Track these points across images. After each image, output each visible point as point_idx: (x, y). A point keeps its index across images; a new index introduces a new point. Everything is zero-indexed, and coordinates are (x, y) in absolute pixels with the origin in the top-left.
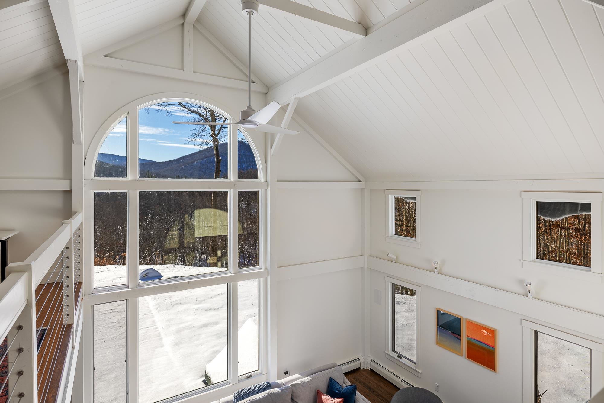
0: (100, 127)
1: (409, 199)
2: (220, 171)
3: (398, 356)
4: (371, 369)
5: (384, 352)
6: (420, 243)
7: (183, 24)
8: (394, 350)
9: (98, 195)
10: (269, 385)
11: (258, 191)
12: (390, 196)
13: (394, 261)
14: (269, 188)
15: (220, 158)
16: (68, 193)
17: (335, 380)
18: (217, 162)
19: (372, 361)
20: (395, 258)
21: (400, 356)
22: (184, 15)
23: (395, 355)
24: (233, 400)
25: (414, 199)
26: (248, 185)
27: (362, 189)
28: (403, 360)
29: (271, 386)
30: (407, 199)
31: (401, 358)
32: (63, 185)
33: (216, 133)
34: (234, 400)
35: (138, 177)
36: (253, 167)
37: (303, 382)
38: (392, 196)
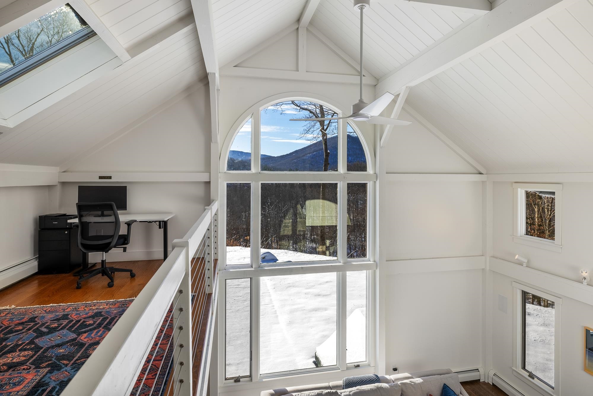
0: (231, 127)
1: (545, 194)
2: (329, 164)
3: (529, 376)
4: (493, 383)
5: (511, 367)
6: (561, 246)
7: (298, 29)
8: (524, 367)
9: (229, 186)
10: (377, 379)
11: (367, 183)
12: (519, 190)
13: (525, 265)
14: (378, 181)
15: (329, 151)
16: (208, 183)
17: (450, 388)
18: (326, 156)
19: (495, 375)
20: (527, 261)
21: (532, 376)
22: (299, 20)
23: (526, 374)
24: (341, 386)
25: (553, 193)
26: (356, 177)
27: (483, 182)
28: (536, 381)
29: (379, 380)
30: (543, 194)
31: (533, 379)
32: (204, 178)
33: (325, 127)
34: (343, 386)
35: (260, 170)
36: (359, 160)
37: (413, 382)
38: (522, 190)
